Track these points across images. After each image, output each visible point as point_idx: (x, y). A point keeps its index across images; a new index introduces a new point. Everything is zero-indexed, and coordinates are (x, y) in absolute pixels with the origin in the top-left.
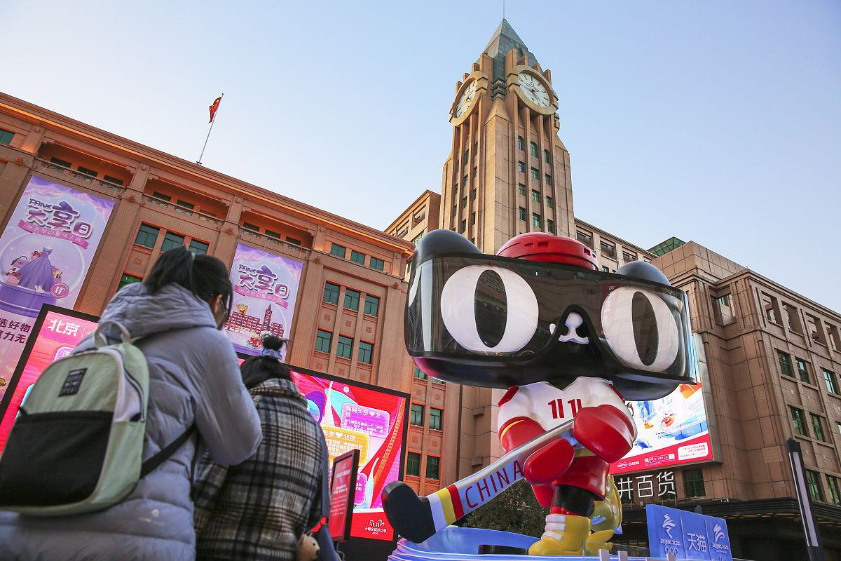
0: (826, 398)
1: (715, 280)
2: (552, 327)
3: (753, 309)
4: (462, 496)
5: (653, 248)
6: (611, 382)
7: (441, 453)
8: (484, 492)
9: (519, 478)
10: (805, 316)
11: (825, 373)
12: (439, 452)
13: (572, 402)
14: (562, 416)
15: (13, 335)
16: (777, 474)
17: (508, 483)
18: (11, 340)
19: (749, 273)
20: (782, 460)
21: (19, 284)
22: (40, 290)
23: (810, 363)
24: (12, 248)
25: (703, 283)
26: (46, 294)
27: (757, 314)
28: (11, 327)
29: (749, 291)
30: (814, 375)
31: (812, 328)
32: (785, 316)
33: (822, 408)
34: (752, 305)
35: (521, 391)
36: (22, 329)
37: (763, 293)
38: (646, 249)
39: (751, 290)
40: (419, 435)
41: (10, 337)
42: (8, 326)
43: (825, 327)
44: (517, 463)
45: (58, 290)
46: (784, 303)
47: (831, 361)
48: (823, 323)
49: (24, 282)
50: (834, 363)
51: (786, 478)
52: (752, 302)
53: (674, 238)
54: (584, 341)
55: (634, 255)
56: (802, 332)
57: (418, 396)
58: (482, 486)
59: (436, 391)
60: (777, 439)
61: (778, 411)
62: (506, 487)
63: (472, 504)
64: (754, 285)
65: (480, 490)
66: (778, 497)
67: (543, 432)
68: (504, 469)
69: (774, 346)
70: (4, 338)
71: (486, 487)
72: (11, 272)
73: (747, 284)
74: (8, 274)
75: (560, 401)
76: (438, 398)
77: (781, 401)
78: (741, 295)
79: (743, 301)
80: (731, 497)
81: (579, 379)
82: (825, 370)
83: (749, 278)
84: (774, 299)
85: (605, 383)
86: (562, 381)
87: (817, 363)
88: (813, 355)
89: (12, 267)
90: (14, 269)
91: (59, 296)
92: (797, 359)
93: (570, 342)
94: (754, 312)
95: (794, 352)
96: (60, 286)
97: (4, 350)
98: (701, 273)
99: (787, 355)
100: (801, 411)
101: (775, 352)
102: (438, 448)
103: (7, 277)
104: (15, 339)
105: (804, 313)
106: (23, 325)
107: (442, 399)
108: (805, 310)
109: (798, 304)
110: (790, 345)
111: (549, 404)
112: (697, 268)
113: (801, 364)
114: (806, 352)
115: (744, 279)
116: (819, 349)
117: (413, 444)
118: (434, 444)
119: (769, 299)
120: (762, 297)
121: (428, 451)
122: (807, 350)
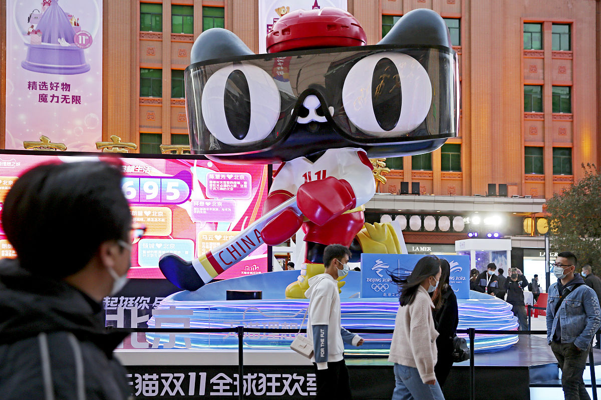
6: (360, 149)
7: (572, 141)
12: (569, 140)
13: (319, 173)
15: (58, 97)
18: (58, 102)
21: (42, 41)
22: (64, 43)
24: (21, 4)
26: (71, 47)
28: (52, 89)
35: (285, 166)
36: (63, 89)
40: (539, 125)
41: (55, 99)
42: (49, 88)
45: (82, 40)
49: (46, 38)
57: (532, 75)
59: (559, 63)
70: (51, 102)
72: (31, 30)
74: (29, 33)
75: (310, 173)
76: (562, 70)
81: (329, 152)
85: (351, 152)
89: (30, 25)
90: (32, 27)
91: (85, 46)
96: (82, 34)
97: (55, 113)
102: (568, 136)
103: (29, 37)
104: (61, 100)
106: (63, 84)
107: (569, 72)
111: (303, 176)
117: (531, 137)
118: (562, 131)
121: (553, 142)
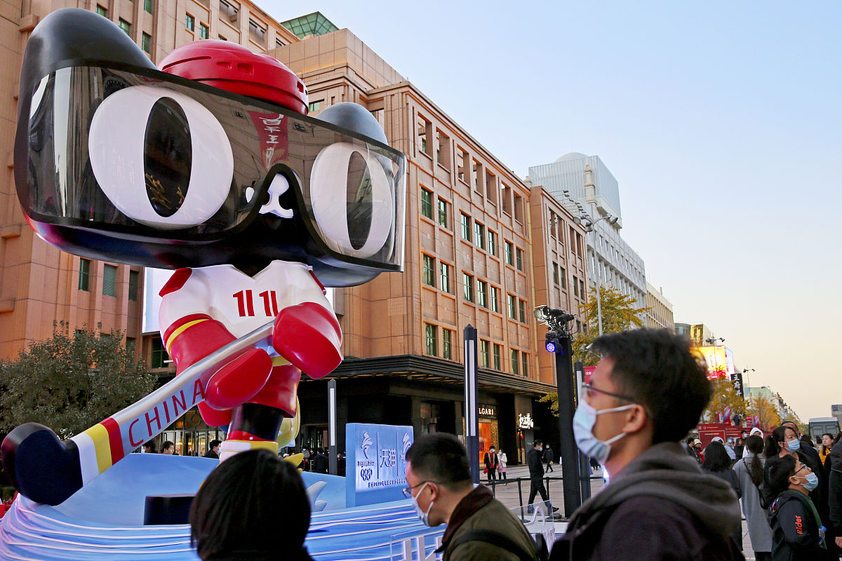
0: (458, 244)
1: (369, 88)
2: (250, 194)
3: (405, 132)
4: (124, 432)
5: (290, 22)
6: (310, 268)
8: (154, 424)
9: (199, 400)
10: (456, 148)
11: (462, 216)
13: (265, 295)
14: (251, 313)
16: (398, 328)
17: (184, 408)
19: (409, 86)
20: (405, 313)
23: (451, 204)
25: (354, 90)
27: (408, 140)
29: (405, 110)
30: (452, 219)
31: (460, 162)
32: (436, 145)
33: (453, 257)
34: (405, 128)
35: (195, 275)
37: (420, 115)
38: (279, 21)
39: (408, 109)
43: (472, 163)
44: (199, 383)
46: (438, 130)
47: (471, 203)
48: (471, 158)
50: (472, 206)
51: (406, 333)
52: (405, 125)
53: (318, 13)
54: (288, 214)
55: (264, 26)
56: (449, 167)
58: (152, 415)
60: (405, 289)
61: (411, 259)
62: (182, 413)
63: (135, 442)
64: (412, 103)
65: (149, 422)
66: (395, 354)
67: (232, 338)
68: (182, 392)
69: (420, 181)
71: (157, 418)
73: (404, 100)
75: (249, 293)
77: (417, 246)
78: (396, 113)
79: (396, 121)
80: (347, 355)
81: (275, 264)
82: (463, 213)
83: (407, 93)
84: (428, 123)
85: (304, 270)
86: (252, 266)
87: (458, 204)
88: (455, 195)
92: (440, 198)
93: (269, 214)
94: (405, 137)
95: (439, 191)
98: (352, 76)
99: (431, 193)
100: (433, 259)
101: (420, 190)
105: (456, 145)
108: (459, 142)
109: (453, 134)
110: (435, 181)
111: (234, 296)
112: (347, 67)
113: (442, 204)
114: (449, 191)
115: (402, 93)
116: (461, 189)
119: (423, 123)
120: (418, 119)
122: (451, 189)
